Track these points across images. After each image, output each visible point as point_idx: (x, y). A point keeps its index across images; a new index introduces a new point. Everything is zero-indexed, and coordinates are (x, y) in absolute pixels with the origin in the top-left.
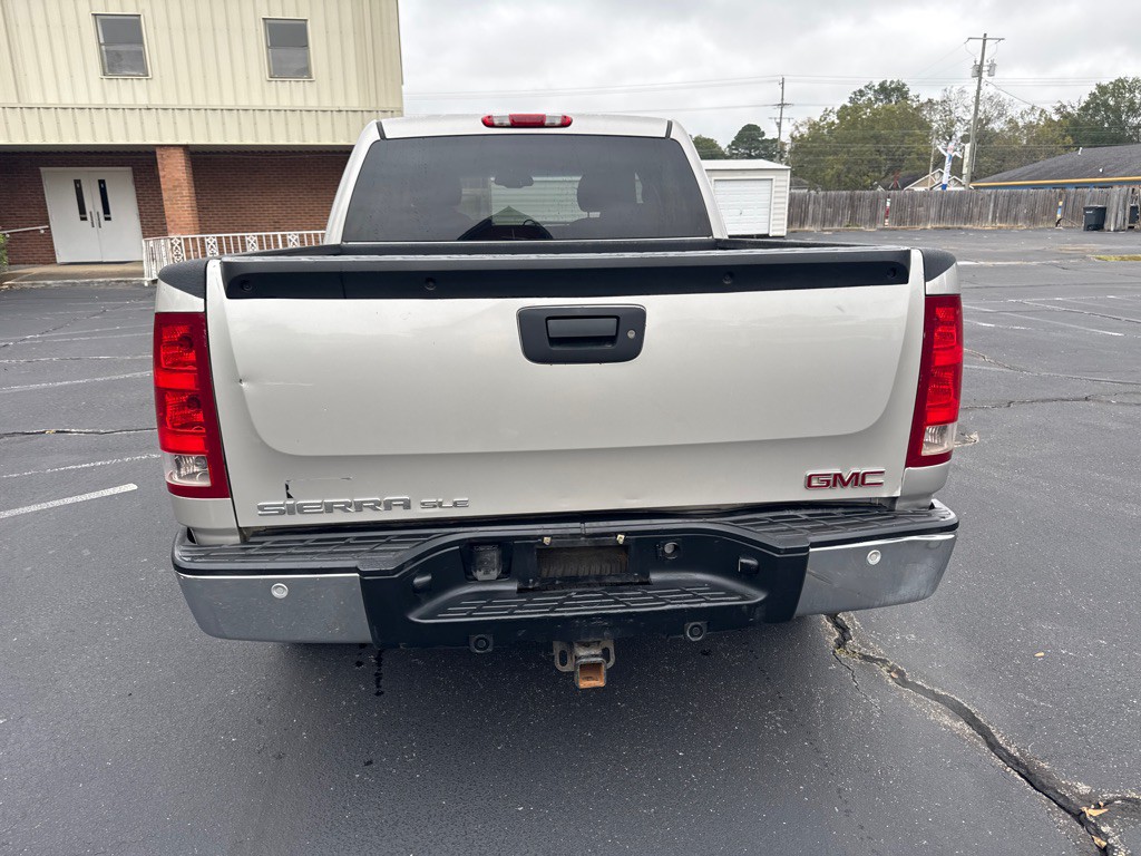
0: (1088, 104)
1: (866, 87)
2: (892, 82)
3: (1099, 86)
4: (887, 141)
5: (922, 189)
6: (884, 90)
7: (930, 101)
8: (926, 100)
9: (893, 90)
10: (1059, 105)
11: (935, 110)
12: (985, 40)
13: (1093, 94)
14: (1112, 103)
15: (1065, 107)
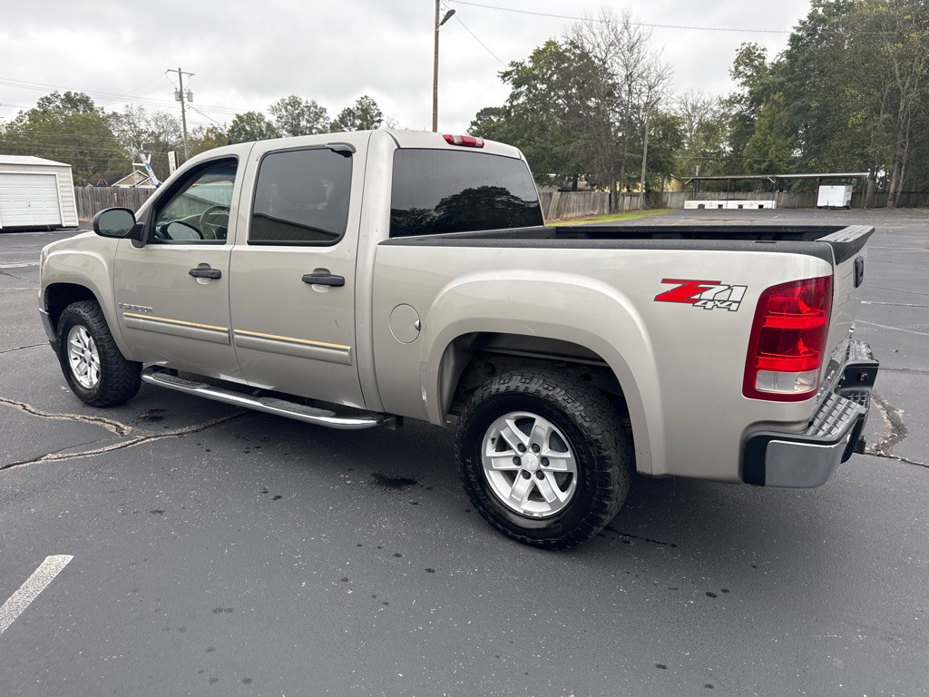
0: (233, 128)
1: (52, 95)
2: (76, 94)
3: (238, 116)
4: (87, 143)
5: (127, 186)
6: (70, 100)
7: (115, 114)
8: (111, 113)
9: (79, 100)
10: (211, 127)
11: (121, 121)
12: (180, 73)
13: (234, 121)
14: (248, 129)
15: (216, 129)
